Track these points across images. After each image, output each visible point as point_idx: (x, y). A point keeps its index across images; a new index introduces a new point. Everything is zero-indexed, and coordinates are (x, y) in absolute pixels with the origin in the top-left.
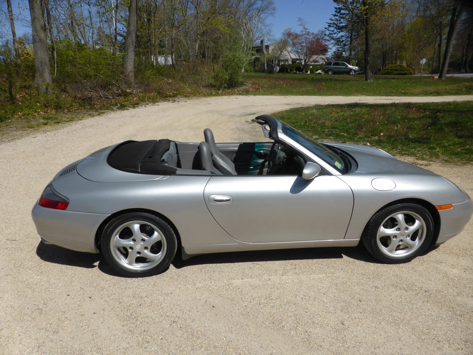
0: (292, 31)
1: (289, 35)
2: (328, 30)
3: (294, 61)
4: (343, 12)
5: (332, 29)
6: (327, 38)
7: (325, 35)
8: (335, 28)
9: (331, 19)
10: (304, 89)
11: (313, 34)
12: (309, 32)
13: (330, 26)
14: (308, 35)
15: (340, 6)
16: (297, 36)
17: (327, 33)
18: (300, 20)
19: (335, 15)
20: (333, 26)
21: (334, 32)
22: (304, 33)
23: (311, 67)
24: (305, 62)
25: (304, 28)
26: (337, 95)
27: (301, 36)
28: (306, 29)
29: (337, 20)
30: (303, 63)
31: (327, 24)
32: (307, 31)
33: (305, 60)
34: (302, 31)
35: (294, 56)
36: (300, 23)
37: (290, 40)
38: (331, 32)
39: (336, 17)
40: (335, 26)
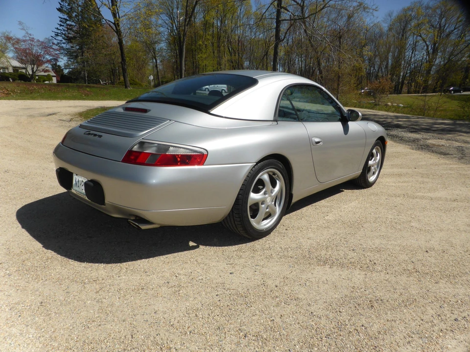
0: (11, 35)
1: (8, 39)
2: (55, 39)
3: (15, 69)
4: (68, 22)
5: (60, 38)
6: (54, 47)
7: (53, 44)
8: (63, 38)
9: (57, 29)
10: (69, 95)
11: (38, 41)
12: (33, 38)
13: (57, 35)
14: (33, 41)
15: (66, 17)
16: (18, 41)
17: (55, 42)
18: (20, 23)
19: (61, 25)
20: (61, 36)
21: (63, 42)
22: (28, 38)
23: (37, 78)
24: (33, 71)
25: (27, 33)
26: (110, 100)
27: (24, 41)
28: (30, 35)
29: (64, 30)
30: (31, 73)
31: (54, 33)
32: (31, 37)
33: (33, 69)
34: (25, 36)
35: (16, 64)
36: (21, 27)
37: (9, 45)
38: (59, 42)
39: (62, 27)
40: (63, 36)
